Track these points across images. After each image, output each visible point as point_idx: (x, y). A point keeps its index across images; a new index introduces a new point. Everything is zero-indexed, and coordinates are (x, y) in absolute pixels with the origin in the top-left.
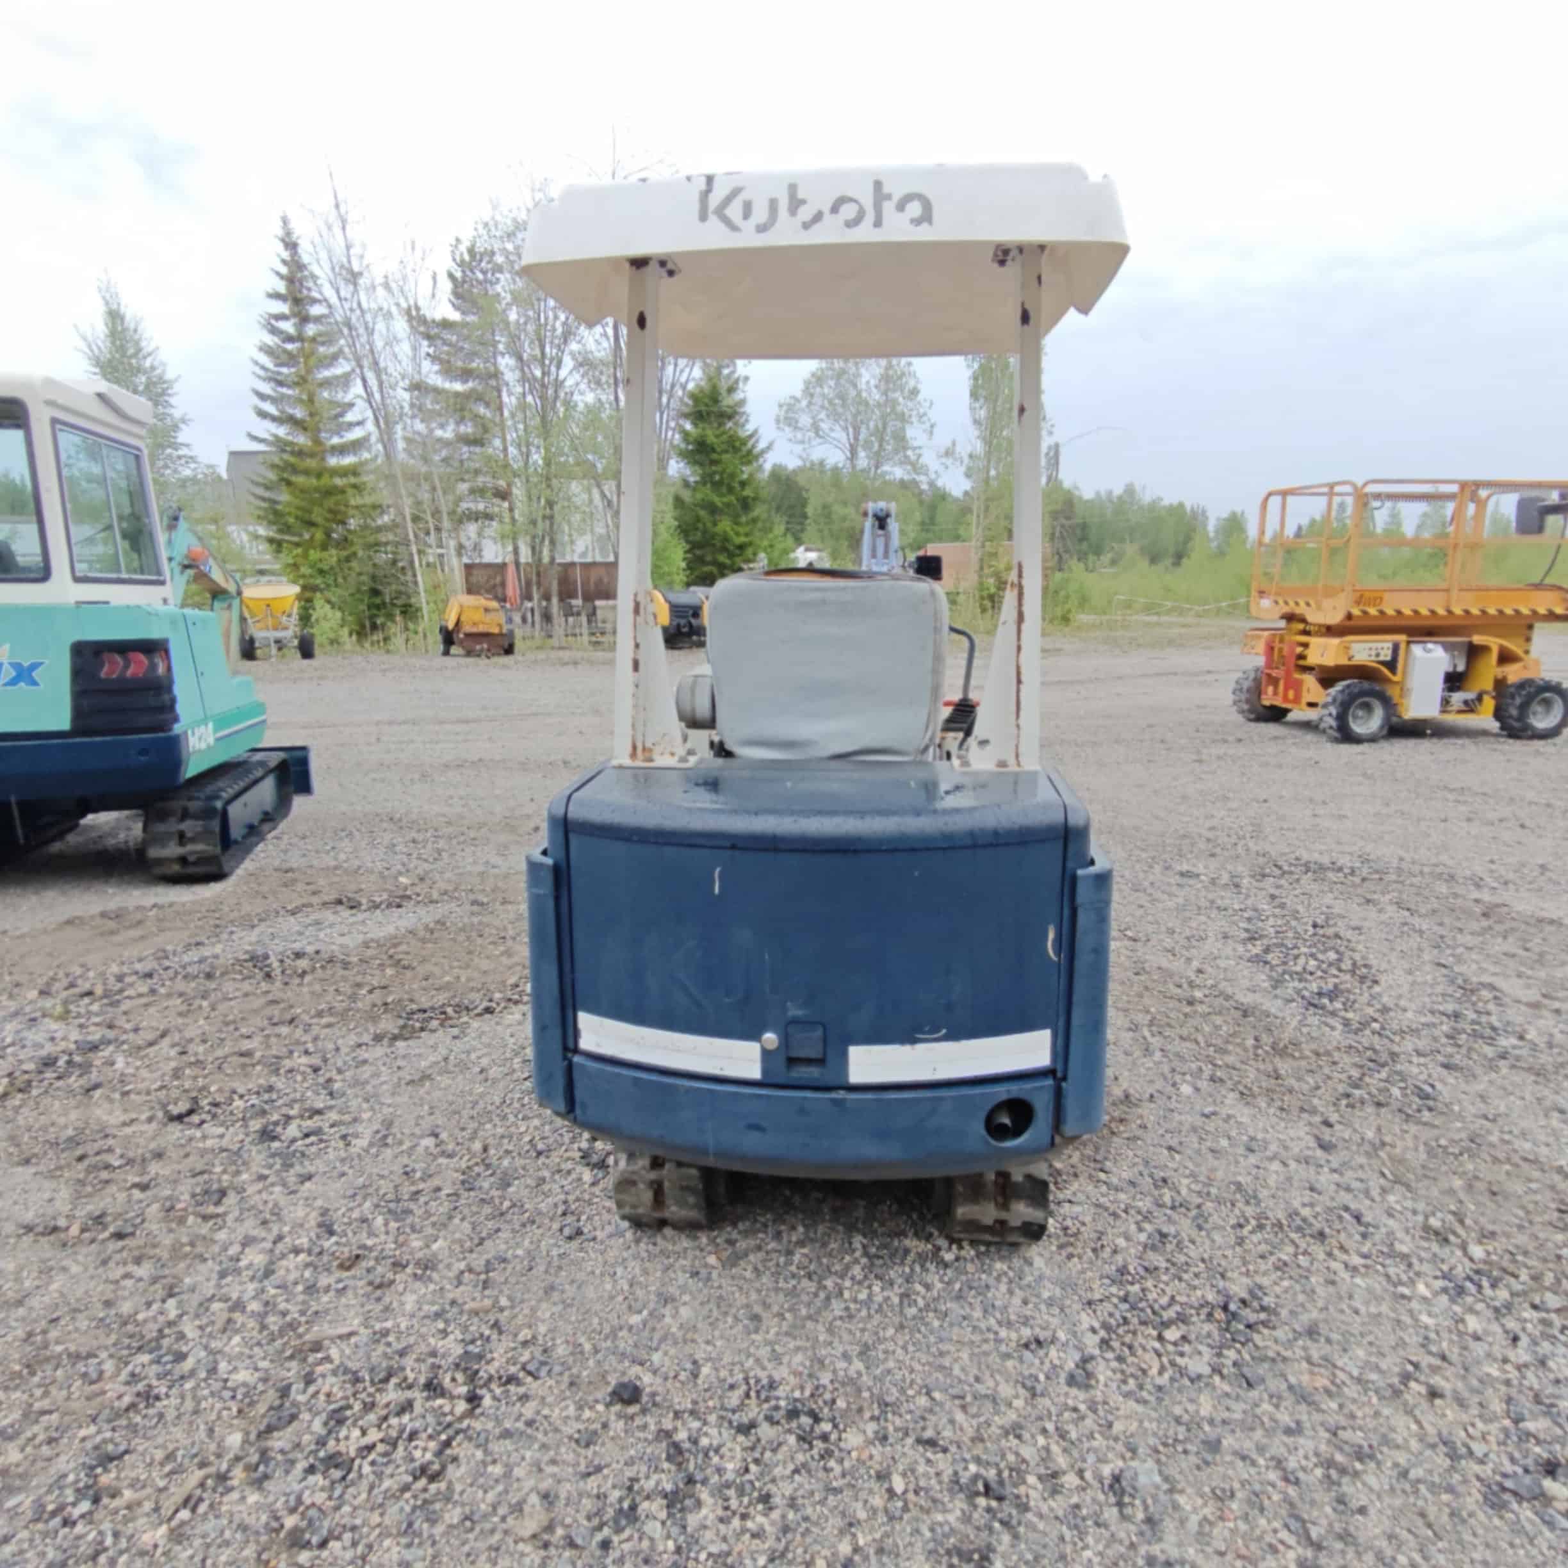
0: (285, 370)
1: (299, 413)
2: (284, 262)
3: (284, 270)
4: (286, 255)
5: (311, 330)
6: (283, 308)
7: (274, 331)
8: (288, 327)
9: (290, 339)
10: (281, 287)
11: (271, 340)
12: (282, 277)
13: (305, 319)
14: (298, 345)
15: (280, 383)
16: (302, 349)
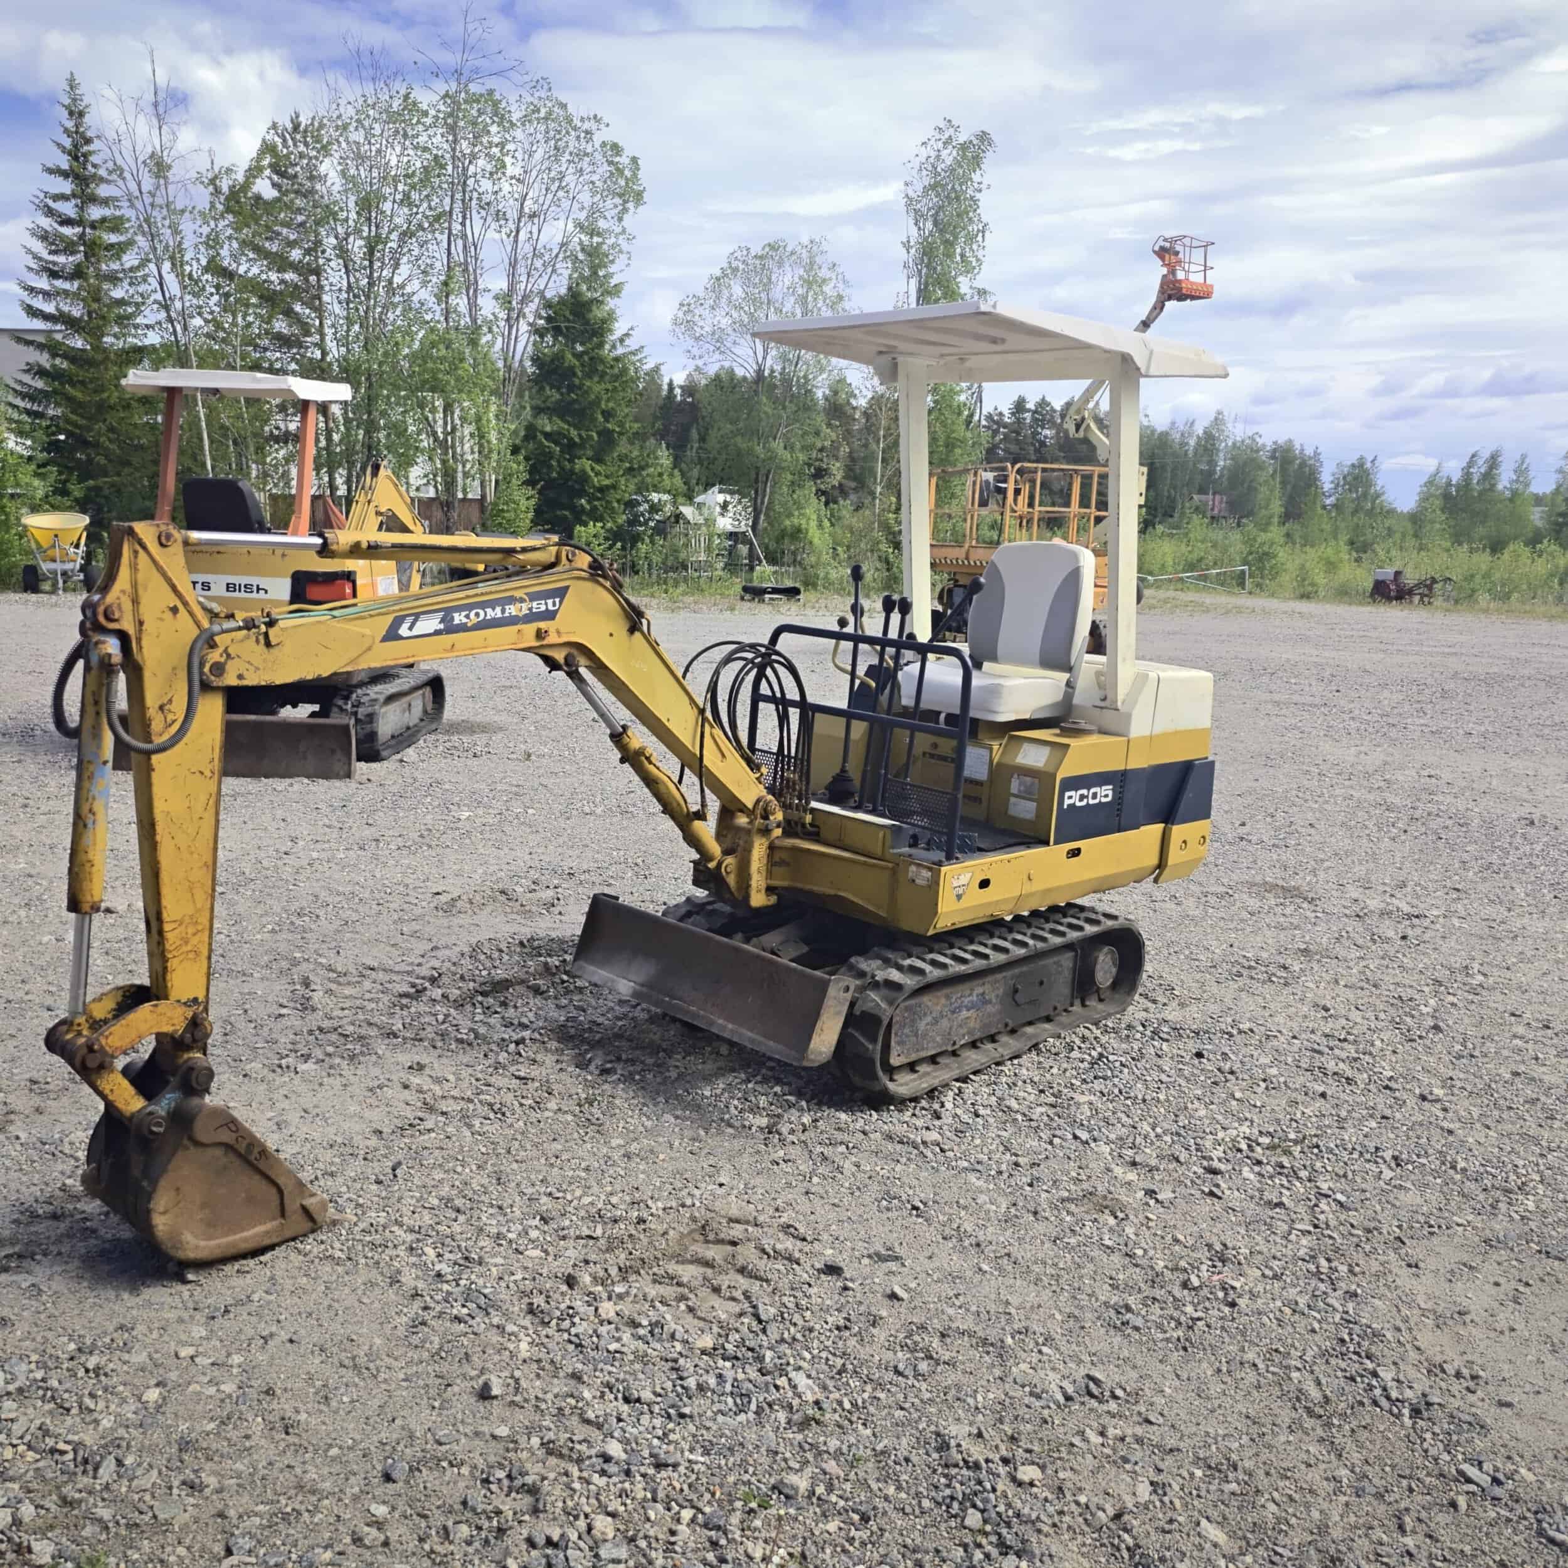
0: (61, 259)
1: (77, 311)
2: (66, 131)
3: (67, 143)
4: (70, 125)
5: (95, 213)
6: (66, 186)
7: (50, 212)
8: (68, 209)
9: (67, 222)
10: (64, 163)
11: (46, 223)
12: (64, 150)
13: (87, 198)
14: (78, 230)
15: (54, 275)
16: (82, 236)
